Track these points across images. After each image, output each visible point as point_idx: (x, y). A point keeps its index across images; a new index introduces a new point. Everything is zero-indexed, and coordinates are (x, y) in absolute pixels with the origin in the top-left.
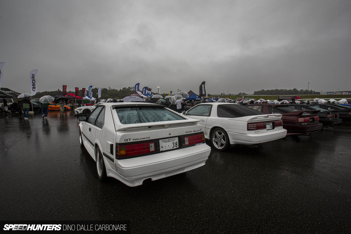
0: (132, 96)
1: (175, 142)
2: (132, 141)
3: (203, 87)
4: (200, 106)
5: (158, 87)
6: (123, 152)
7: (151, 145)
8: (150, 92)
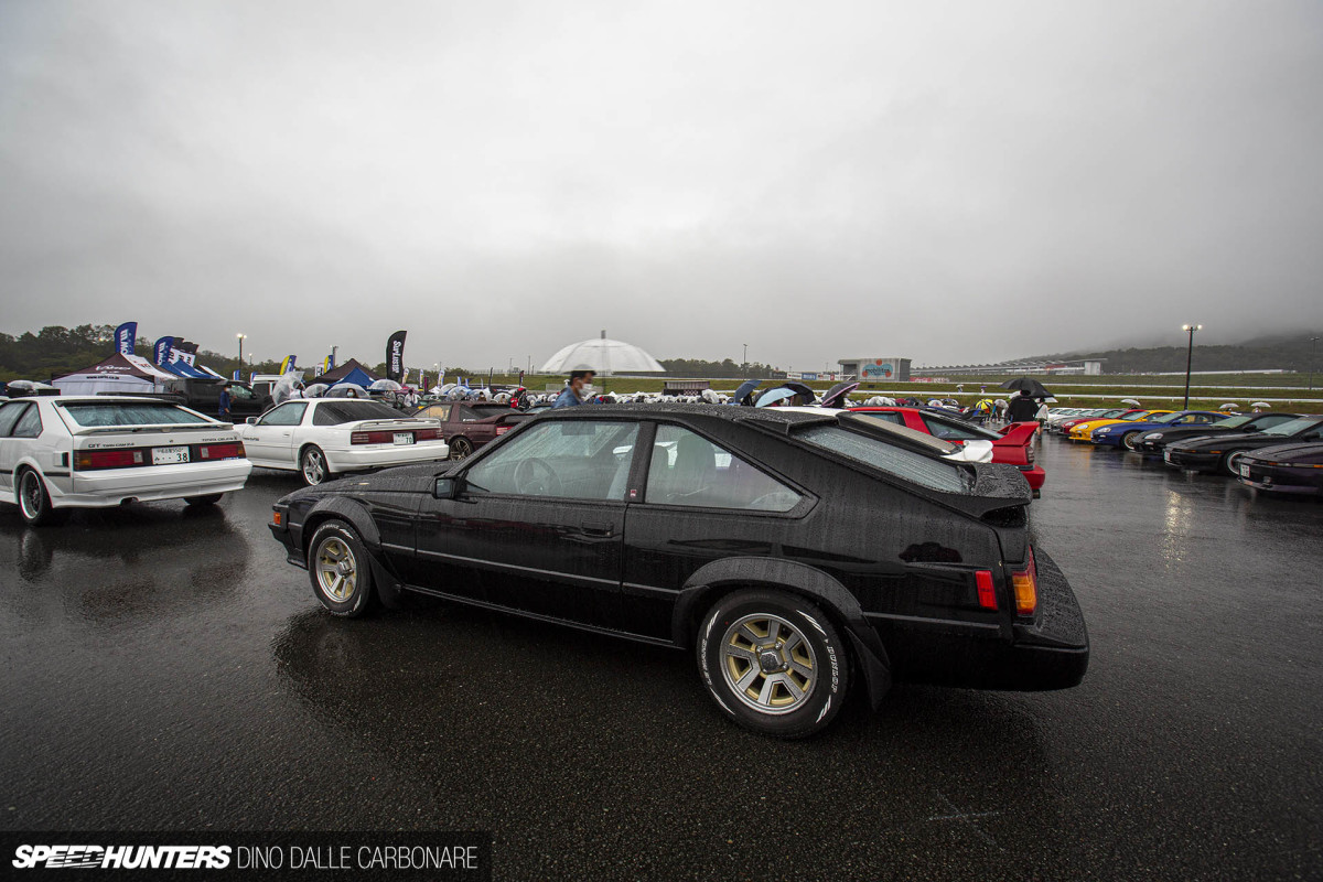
0: (99, 372)
1: (182, 453)
2: (101, 447)
3: (396, 349)
4: (288, 406)
5: (240, 336)
6: (86, 462)
7: (135, 454)
8: (193, 357)
